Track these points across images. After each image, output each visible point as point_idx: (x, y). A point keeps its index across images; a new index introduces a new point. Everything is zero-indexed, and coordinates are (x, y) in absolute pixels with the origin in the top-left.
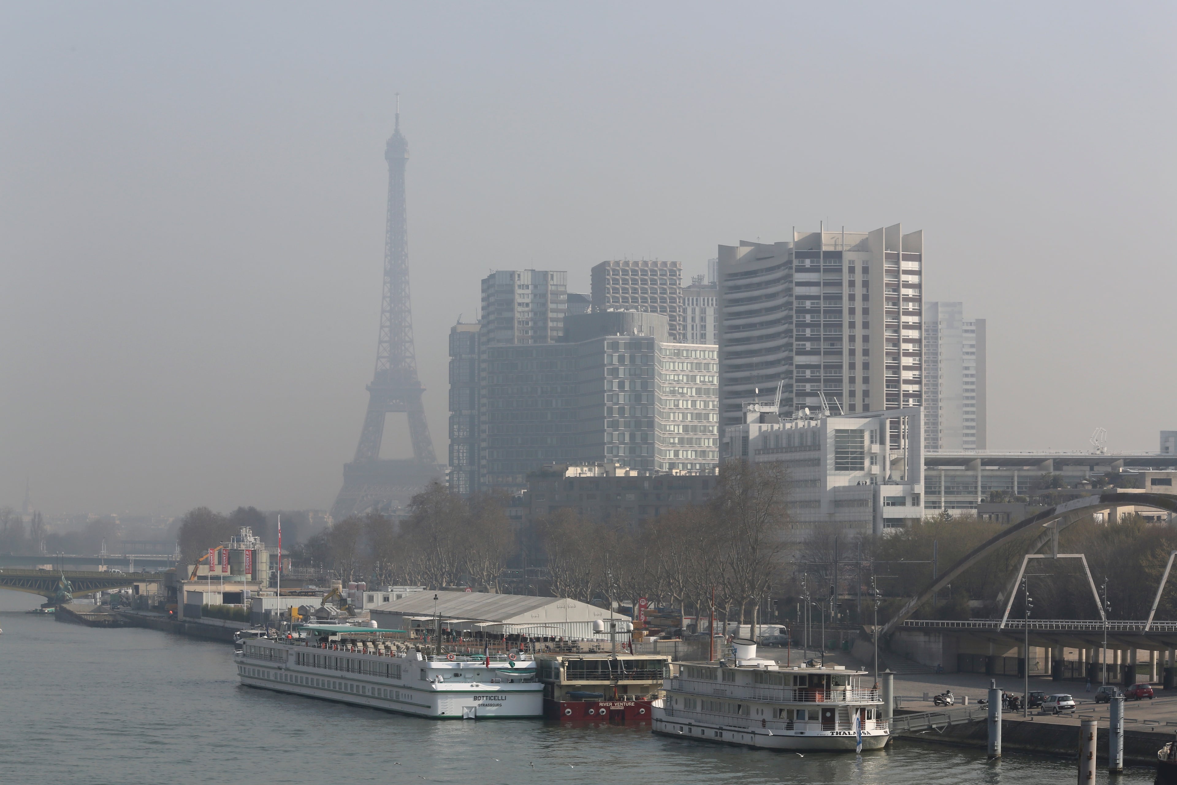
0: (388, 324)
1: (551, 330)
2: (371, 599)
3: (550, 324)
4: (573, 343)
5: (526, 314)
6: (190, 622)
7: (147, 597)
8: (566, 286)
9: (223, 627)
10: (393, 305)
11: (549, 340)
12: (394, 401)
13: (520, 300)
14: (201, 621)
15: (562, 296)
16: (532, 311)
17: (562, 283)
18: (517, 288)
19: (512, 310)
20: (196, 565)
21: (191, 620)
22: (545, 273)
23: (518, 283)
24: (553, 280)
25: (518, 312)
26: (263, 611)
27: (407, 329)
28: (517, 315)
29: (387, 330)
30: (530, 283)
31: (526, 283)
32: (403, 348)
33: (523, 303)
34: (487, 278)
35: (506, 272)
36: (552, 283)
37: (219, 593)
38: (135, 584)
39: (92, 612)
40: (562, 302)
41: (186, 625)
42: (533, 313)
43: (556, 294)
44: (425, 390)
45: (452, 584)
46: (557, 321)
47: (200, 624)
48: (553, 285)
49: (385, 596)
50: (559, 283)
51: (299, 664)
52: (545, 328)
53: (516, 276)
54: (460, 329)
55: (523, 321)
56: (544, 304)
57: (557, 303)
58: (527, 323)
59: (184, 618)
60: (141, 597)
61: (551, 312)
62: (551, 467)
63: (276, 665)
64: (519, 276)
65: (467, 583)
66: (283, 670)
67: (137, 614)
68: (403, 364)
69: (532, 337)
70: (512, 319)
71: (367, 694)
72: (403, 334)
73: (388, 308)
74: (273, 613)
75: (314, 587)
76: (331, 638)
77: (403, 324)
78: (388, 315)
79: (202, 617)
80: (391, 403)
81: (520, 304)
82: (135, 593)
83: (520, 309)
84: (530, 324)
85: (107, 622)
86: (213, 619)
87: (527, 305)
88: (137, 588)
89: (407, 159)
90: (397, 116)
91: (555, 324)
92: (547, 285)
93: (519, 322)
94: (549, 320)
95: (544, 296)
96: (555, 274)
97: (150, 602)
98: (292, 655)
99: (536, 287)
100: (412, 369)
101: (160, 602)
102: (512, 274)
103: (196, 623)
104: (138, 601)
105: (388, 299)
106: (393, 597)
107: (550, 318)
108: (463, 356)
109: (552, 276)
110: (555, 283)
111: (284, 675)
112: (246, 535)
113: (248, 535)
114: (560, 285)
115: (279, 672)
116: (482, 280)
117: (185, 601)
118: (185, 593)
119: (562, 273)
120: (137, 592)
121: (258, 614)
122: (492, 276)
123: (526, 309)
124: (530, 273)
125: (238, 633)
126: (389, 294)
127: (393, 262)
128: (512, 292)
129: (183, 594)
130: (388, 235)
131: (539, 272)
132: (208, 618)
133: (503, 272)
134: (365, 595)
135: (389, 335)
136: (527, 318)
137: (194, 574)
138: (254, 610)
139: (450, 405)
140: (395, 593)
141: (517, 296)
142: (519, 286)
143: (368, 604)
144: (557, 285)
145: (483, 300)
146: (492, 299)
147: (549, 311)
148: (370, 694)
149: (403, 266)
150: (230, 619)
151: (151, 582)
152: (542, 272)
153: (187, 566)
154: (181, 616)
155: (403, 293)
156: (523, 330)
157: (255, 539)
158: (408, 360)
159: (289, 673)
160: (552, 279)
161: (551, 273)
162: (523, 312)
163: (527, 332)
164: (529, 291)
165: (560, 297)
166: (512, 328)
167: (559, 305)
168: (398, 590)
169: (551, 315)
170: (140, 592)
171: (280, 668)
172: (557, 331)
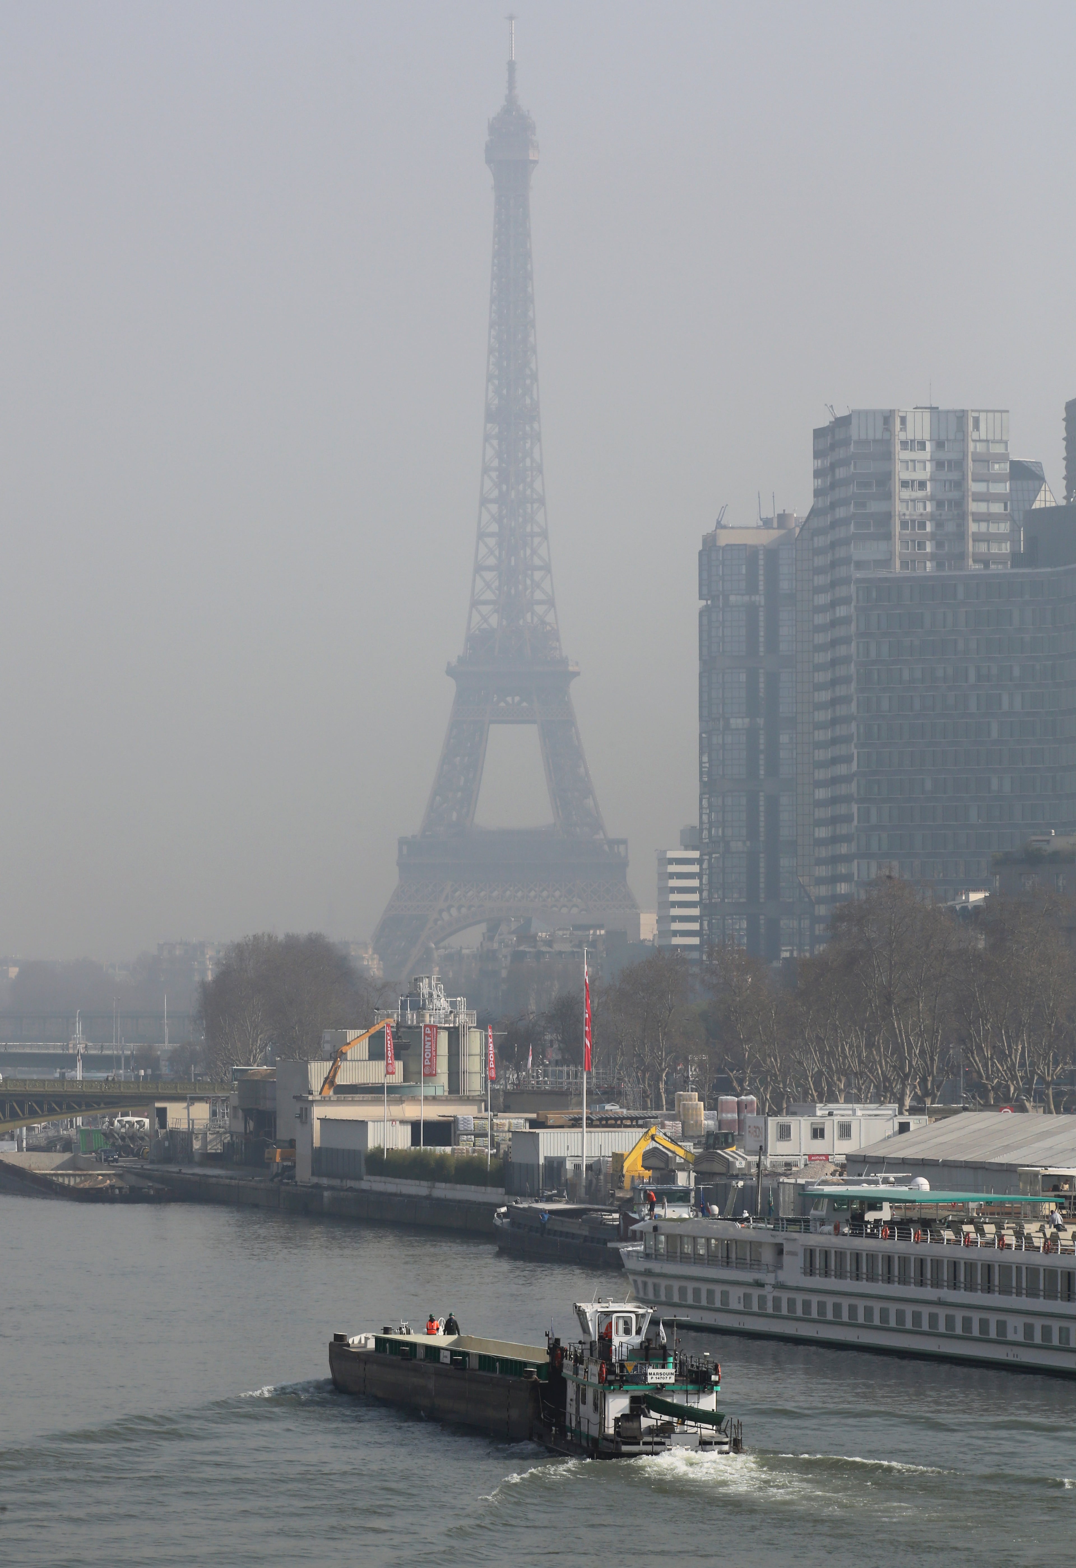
0: (494, 528)
1: (974, 541)
2: (784, 1133)
3: (973, 527)
4: (1049, 570)
5: (920, 505)
6: (331, 1188)
7: (190, 1134)
8: (1006, 443)
9: (428, 1197)
10: (504, 487)
11: (971, 562)
12: (509, 699)
13: (905, 475)
14: (364, 1185)
15: (997, 466)
16: (932, 498)
17: (998, 437)
18: (898, 447)
19: (888, 496)
20: (335, 1061)
21: (336, 1182)
22: (961, 416)
23: (902, 436)
24: (978, 430)
25: (902, 501)
26: (542, 1161)
27: (536, 540)
28: (899, 508)
29: (492, 542)
30: (927, 436)
31: (919, 437)
32: (529, 582)
33: (913, 481)
34: (827, 424)
35: (874, 412)
36: (975, 436)
37: (402, 1122)
38: (158, 1105)
39: (58, 1168)
40: (998, 479)
41: (326, 1194)
42: (934, 503)
43: (983, 460)
44: (577, 674)
45: (928, 1101)
46: (988, 521)
47: (364, 1191)
48: (980, 441)
49: (815, 1126)
50: (990, 437)
51: (812, 1273)
52: (961, 535)
53: (898, 421)
54: (724, 539)
55: (913, 521)
56: (959, 484)
57: (987, 481)
58: (922, 525)
59: (315, 1180)
60: (173, 1133)
61: (973, 500)
62: (1048, 841)
63: (748, 1276)
64: (903, 420)
65: (974, 1097)
66: (768, 1288)
67: (180, 1172)
68: (529, 615)
69: (933, 557)
70: (888, 516)
71: (1011, 1337)
72: (528, 552)
73: (495, 494)
74: (569, 1166)
75: (616, 1108)
76: (870, 1216)
77: (528, 529)
78: (494, 508)
79: (365, 1178)
80: (502, 704)
81: (905, 484)
82: (157, 1126)
83: (906, 494)
84: (929, 528)
85: (117, 1191)
86: (398, 1180)
87: (922, 485)
88: (162, 1113)
89: (536, 162)
90: (511, 66)
91: (983, 527)
92: (964, 440)
93: (904, 525)
94: (970, 518)
95: (959, 465)
96: (982, 416)
97: (197, 1145)
98: (793, 1254)
99: (940, 445)
100: (548, 628)
101: (228, 1147)
102: (887, 418)
103: (351, 1189)
104: (167, 1144)
105: (494, 474)
106: (831, 1128)
107: (973, 514)
108: (732, 598)
109: (976, 421)
110: (983, 437)
111: (770, 1298)
112: (431, 995)
113: (435, 993)
114: (994, 442)
115: (755, 1293)
116: (815, 431)
117: (317, 1143)
118: (317, 1125)
119: (998, 415)
120: (163, 1124)
121: (530, 1169)
122: (843, 422)
123: (920, 494)
124: (927, 415)
125: (503, 1210)
126: (495, 463)
127: (505, 392)
128: (888, 456)
129: (312, 1125)
130: (493, 333)
131: (948, 412)
132: (383, 1179)
133: (867, 412)
134: (772, 1123)
135: (497, 553)
136: (921, 515)
137: (329, 1081)
138: (515, 1158)
139: (701, 707)
140: (837, 1119)
141: (899, 466)
142: (904, 444)
143: (778, 1143)
144: (987, 441)
145: (817, 474)
146: (841, 473)
147: (970, 499)
148: (1020, 1337)
149: (528, 401)
150: (446, 1180)
151: (194, 1100)
152: (955, 412)
153: (307, 1062)
154: (304, 1174)
155: (528, 461)
156: (913, 541)
157: (453, 1004)
158: (540, 609)
159: (785, 1296)
160: (977, 427)
161: (975, 414)
162: (913, 500)
163: (922, 546)
164: (927, 454)
165: (993, 467)
166: (888, 536)
167: (991, 484)
168: (842, 1111)
169: (974, 507)
170: (170, 1123)
171: (759, 1284)
172: (988, 541)
